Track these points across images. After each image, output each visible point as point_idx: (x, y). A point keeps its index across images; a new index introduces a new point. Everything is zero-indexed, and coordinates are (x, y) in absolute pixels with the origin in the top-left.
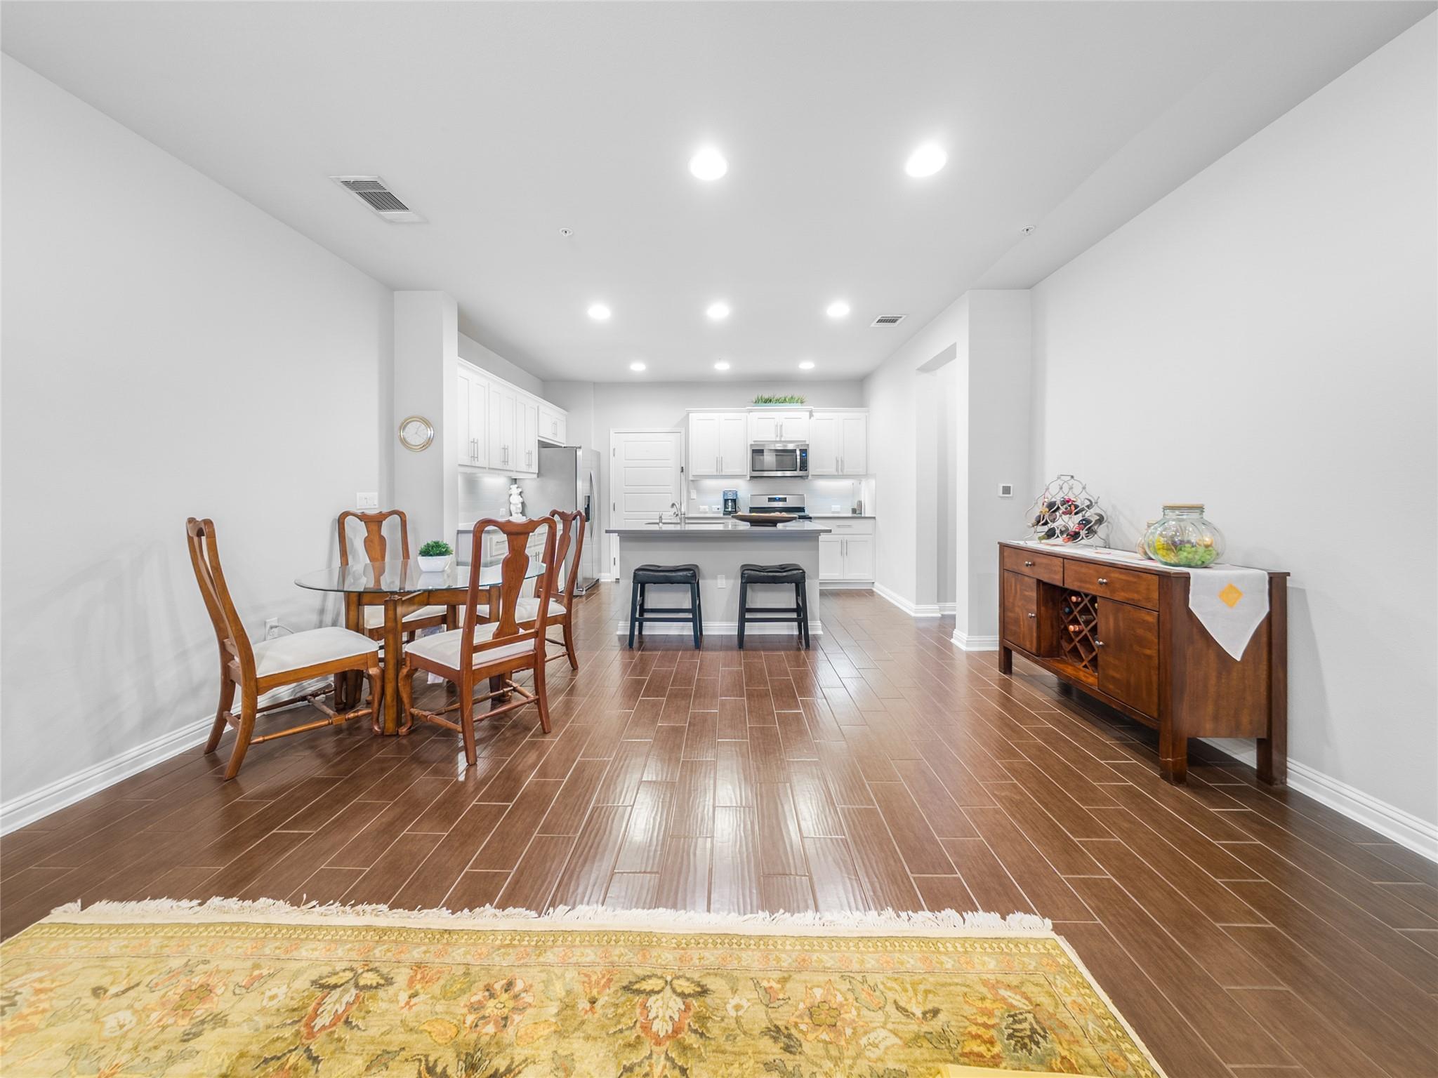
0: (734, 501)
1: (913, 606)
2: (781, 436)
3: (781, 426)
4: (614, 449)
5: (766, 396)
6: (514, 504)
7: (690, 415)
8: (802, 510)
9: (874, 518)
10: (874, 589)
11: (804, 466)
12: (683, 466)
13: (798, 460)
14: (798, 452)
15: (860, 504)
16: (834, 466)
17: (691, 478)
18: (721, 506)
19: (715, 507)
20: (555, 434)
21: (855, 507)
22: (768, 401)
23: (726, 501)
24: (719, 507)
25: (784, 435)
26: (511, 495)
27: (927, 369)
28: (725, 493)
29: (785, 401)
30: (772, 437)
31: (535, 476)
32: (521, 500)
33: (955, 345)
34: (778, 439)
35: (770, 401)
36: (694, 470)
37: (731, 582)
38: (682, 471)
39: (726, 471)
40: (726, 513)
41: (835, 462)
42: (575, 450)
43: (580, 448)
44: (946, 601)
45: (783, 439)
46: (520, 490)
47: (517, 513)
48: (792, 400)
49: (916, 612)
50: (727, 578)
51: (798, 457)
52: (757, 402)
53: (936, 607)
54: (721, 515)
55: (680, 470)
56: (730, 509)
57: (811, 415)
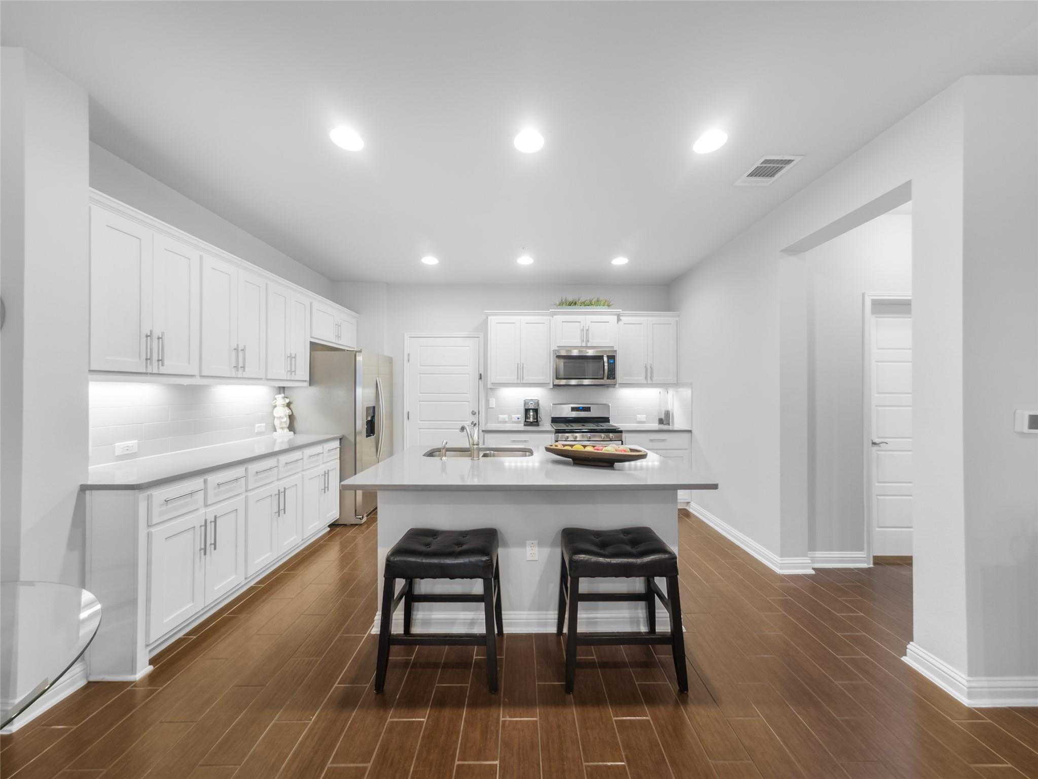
0: (536, 411)
1: (777, 559)
2: (588, 341)
3: (587, 330)
4: (409, 354)
5: (570, 299)
6: (278, 418)
7: (490, 318)
8: (606, 420)
9: (690, 431)
10: (691, 510)
11: (612, 374)
12: (481, 372)
13: (606, 367)
14: (605, 359)
15: (667, 414)
16: (643, 375)
17: (489, 386)
18: (521, 415)
19: (515, 417)
20: (338, 337)
21: (663, 416)
22: (573, 304)
23: (527, 411)
24: (519, 416)
25: (590, 340)
26: (275, 406)
27: (795, 250)
28: (526, 403)
29: (590, 304)
30: (578, 343)
31: (306, 384)
32: (288, 412)
33: (909, 183)
34: (584, 344)
35: (575, 304)
36: (493, 377)
37: (546, 551)
38: (481, 378)
39: (528, 379)
40: (527, 423)
41: (643, 370)
42: (354, 354)
43: (360, 351)
44: (815, 550)
45: (589, 345)
46: (287, 401)
47: (282, 428)
48: (598, 303)
49: (781, 568)
50: (541, 544)
51: (606, 364)
52: (561, 304)
53: (807, 560)
54: (521, 427)
55: (478, 377)
56: (531, 420)
57: (619, 320)
